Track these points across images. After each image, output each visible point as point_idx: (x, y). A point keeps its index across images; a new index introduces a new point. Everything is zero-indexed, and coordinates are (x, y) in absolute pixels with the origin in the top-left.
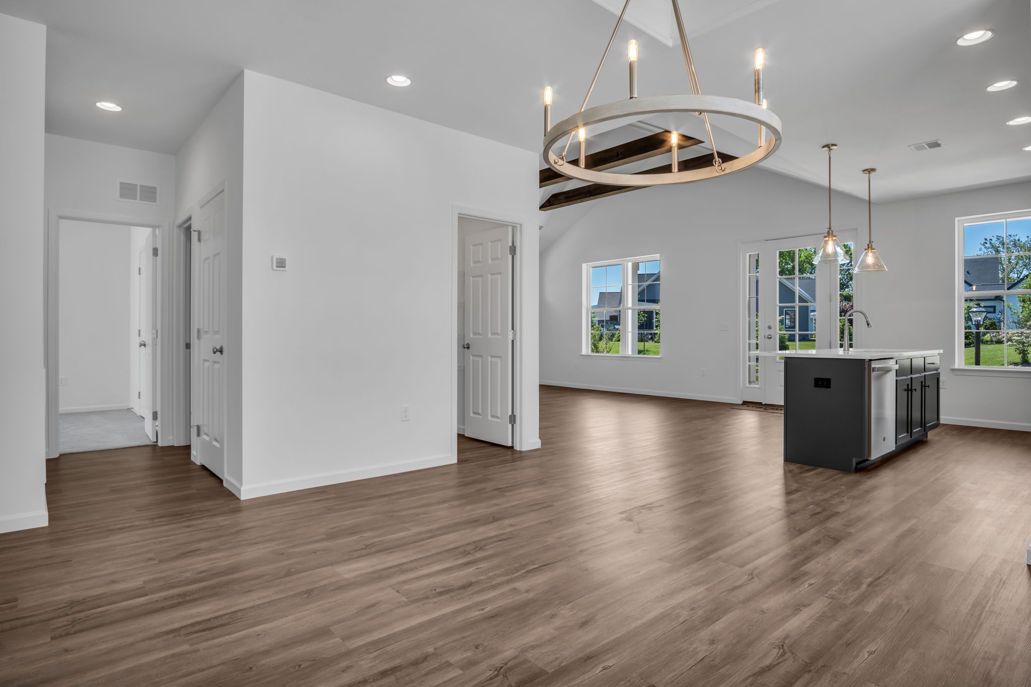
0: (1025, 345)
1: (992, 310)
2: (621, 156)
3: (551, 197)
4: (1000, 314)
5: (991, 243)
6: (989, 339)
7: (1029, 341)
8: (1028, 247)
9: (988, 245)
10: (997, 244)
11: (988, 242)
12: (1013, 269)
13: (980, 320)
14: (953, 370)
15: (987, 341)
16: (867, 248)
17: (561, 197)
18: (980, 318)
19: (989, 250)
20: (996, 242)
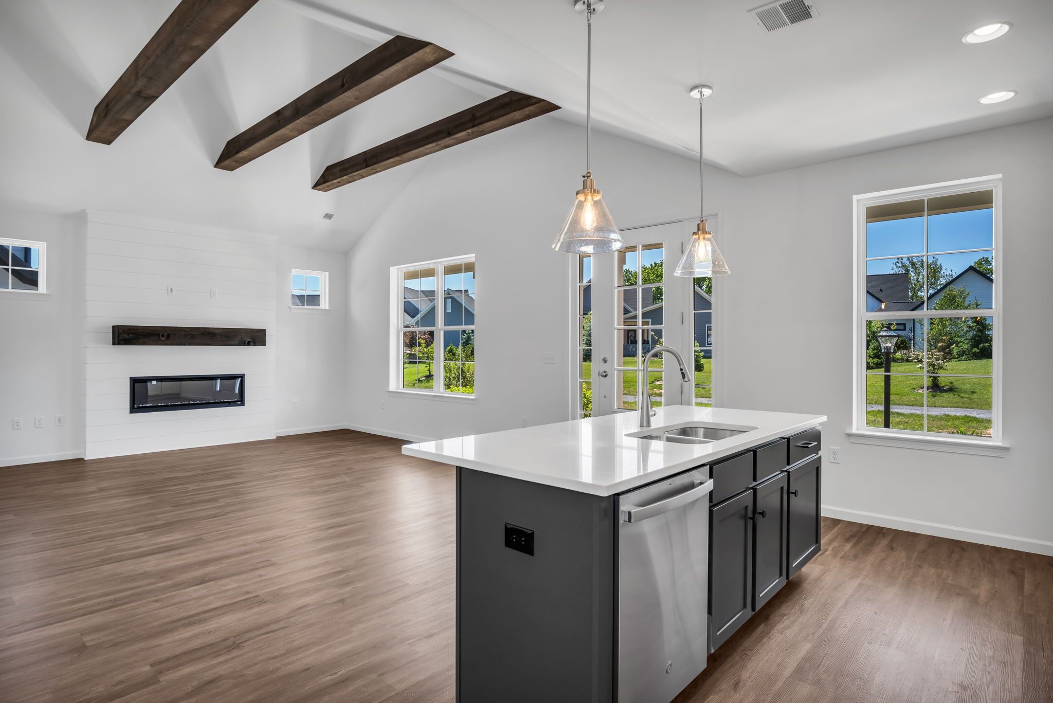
0: (935, 367)
1: (902, 327)
2: (346, 86)
3: (325, 171)
4: (910, 331)
5: (902, 262)
6: (899, 357)
7: (939, 363)
8: (933, 267)
9: (899, 265)
10: (907, 263)
11: (900, 262)
12: (921, 287)
13: (890, 347)
14: (849, 435)
15: (898, 359)
16: (696, 230)
17: (336, 170)
18: (890, 345)
19: (900, 269)
20: (907, 262)
